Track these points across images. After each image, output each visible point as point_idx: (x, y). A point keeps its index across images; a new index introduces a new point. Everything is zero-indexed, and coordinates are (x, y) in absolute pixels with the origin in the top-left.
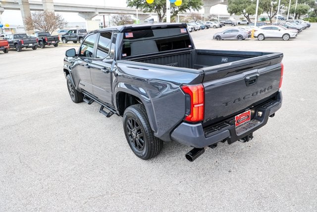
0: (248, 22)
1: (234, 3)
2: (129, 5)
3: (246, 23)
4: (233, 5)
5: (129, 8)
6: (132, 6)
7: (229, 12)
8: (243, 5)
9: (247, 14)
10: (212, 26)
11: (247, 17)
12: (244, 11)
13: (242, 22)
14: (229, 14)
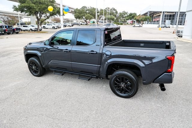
0: (86, 23)
1: (78, 13)
2: (15, 10)
3: (85, 24)
4: (78, 14)
5: (15, 12)
6: (18, 11)
7: (75, 18)
8: (83, 14)
9: (85, 19)
10: (67, 25)
11: (86, 21)
12: (84, 18)
13: (83, 24)
14: (75, 19)
